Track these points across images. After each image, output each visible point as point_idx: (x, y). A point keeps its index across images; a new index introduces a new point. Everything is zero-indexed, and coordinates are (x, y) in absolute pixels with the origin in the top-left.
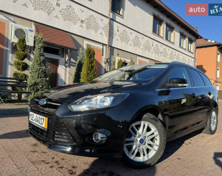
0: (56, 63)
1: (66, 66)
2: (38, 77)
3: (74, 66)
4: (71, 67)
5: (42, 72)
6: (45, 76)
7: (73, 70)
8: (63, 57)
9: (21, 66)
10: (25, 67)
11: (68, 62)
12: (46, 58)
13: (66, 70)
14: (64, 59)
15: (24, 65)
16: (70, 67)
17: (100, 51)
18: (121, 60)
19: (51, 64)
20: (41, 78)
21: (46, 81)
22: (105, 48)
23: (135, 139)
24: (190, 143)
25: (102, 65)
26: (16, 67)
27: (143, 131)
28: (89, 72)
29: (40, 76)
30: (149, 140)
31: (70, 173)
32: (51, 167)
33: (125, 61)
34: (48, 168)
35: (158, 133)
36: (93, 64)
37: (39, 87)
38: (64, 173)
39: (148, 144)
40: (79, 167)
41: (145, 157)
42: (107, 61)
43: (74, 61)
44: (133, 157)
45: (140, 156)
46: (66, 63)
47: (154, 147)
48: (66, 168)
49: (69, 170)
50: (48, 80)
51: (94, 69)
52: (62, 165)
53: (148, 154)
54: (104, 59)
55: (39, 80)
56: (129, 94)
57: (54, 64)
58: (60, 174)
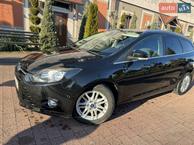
0: (65, 16)
1: (74, 20)
2: (48, 31)
3: (80, 19)
4: (78, 20)
5: (51, 27)
6: (54, 30)
7: (80, 21)
8: (72, 11)
9: (35, 20)
10: (38, 21)
11: (76, 16)
12: (55, 12)
13: (74, 24)
14: (72, 13)
15: (37, 19)
16: (77, 20)
17: (106, 4)
18: (125, 14)
19: (61, 18)
20: (50, 31)
21: (55, 34)
22: (110, 1)
23: (87, 104)
24: (153, 103)
25: (107, 18)
26: (31, 21)
27: (94, 98)
28: (91, 26)
29: (49, 30)
30: (99, 105)
31: (35, 123)
32: (26, 116)
33: (130, 14)
34: (23, 116)
35: (107, 101)
36: (95, 19)
37: (49, 40)
38: (32, 122)
39: (98, 108)
40: (45, 117)
41: (96, 116)
42: (112, 15)
43: (81, 15)
44: (84, 116)
45: (91, 116)
46: (74, 16)
47: (104, 110)
48: (35, 118)
49: (36, 120)
50: (56, 33)
51: (96, 24)
52: (34, 115)
53: (98, 114)
54: (109, 13)
55: (48, 34)
56: (82, 69)
57: (64, 18)
58: (28, 122)
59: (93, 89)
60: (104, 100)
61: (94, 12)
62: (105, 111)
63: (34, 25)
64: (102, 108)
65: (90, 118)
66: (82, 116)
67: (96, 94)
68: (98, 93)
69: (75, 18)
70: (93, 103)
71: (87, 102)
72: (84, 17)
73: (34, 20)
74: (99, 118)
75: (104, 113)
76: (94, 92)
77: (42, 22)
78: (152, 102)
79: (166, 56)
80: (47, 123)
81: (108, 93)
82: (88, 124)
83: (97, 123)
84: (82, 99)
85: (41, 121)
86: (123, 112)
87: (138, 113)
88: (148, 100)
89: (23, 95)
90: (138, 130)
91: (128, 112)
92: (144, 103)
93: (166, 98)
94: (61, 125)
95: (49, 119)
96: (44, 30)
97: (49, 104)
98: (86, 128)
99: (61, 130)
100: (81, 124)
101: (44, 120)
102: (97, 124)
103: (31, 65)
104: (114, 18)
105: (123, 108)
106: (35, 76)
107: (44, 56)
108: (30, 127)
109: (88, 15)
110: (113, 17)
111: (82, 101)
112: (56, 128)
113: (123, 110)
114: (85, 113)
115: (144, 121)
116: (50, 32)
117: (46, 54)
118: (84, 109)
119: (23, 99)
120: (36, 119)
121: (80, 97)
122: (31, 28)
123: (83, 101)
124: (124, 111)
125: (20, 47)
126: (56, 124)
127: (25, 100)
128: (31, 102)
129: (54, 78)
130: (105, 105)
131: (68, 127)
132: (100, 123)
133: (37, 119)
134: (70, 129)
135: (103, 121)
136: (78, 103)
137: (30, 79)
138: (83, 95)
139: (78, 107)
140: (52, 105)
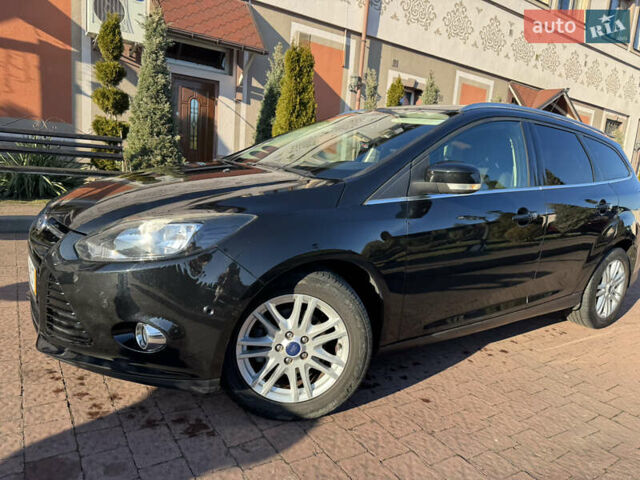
0: (210, 90)
1: (237, 102)
2: (152, 133)
3: (259, 98)
4: (252, 101)
5: (161, 119)
6: (171, 131)
7: (257, 106)
8: (231, 74)
9: (111, 101)
10: (121, 104)
11: (245, 88)
12: (176, 77)
13: (238, 114)
14: (232, 79)
15: (118, 97)
16: (248, 103)
17: (340, 52)
18: (399, 81)
19: (196, 94)
20: (158, 134)
21: (174, 144)
22: (353, 42)
23: (274, 342)
24: (506, 352)
25: (342, 97)
26: (98, 103)
27: (300, 322)
28: (293, 119)
29: (156, 130)
30: (316, 347)
31: (90, 414)
32: (58, 391)
33: (416, 83)
34: (47, 393)
35: (345, 330)
36: (306, 96)
37: (153, 160)
38: (77, 411)
39: (314, 358)
40: (128, 397)
41: (304, 390)
42: (360, 85)
43: (260, 86)
44: (264, 389)
45: (289, 388)
46: (239, 89)
47: (333, 366)
48: (91, 399)
49: (95, 405)
50: (180, 141)
51: (310, 111)
52: (88, 389)
53: (312, 383)
54: (349, 78)
55: (153, 142)
56: (255, 217)
57: (205, 95)
58: (65, 412)
59: (295, 289)
60: (332, 330)
61: (300, 74)
62: (338, 370)
63: (108, 117)
64: (326, 356)
65: (287, 397)
66: (257, 389)
67: (304, 307)
68: (313, 303)
69: (239, 96)
70: (295, 339)
71: (274, 337)
72: (271, 90)
73: (108, 99)
74: (316, 393)
75: (334, 375)
76: (298, 299)
77: (133, 103)
78: (503, 351)
79: (541, 188)
80: (134, 414)
81: (347, 302)
82: (279, 417)
83: (312, 411)
84: (258, 324)
85: (112, 409)
86: (403, 381)
87: (454, 383)
88: (486, 344)
89: (50, 311)
90: (457, 438)
91: (419, 380)
92: (476, 351)
93: (548, 338)
94: (180, 421)
95: (140, 403)
96: (138, 131)
97: (138, 338)
98: (271, 430)
99: (183, 436)
100: (253, 417)
101: (120, 405)
102: (312, 415)
103: (81, 215)
104: (367, 92)
105: (402, 367)
106: (93, 242)
107: (131, 188)
108: (68, 426)
109: (282, 84)
110: (363, 93)
111: (259, 331)
112: (164, 429)
113: (402, 375)
114: (266, 378)
115: (475, 408)
116: (158, 136)
117: (138, 184)
118: (265, 360)
119: (51, 328)
120: (94, 401)
121: (251, 317)
122: (97, 125)
123: (261, 331)
124: (405, 378)
125: (59, 185)
126: (166, 417)
127: (57, 331)
128: (77, 333)
129: (162, 250)
130: (337, 346)
131: (206, 427)
132: (321, 412)
133: (98, 402)
134: (213, 435)
135: (331, 406)
136: (243, 341)
137: (76, 253)
138: (261, 309)
139: (243, 353)
140: (150, 341)
